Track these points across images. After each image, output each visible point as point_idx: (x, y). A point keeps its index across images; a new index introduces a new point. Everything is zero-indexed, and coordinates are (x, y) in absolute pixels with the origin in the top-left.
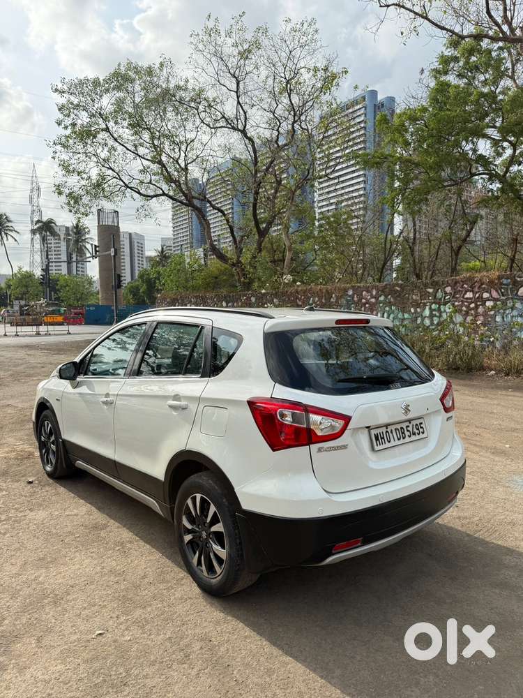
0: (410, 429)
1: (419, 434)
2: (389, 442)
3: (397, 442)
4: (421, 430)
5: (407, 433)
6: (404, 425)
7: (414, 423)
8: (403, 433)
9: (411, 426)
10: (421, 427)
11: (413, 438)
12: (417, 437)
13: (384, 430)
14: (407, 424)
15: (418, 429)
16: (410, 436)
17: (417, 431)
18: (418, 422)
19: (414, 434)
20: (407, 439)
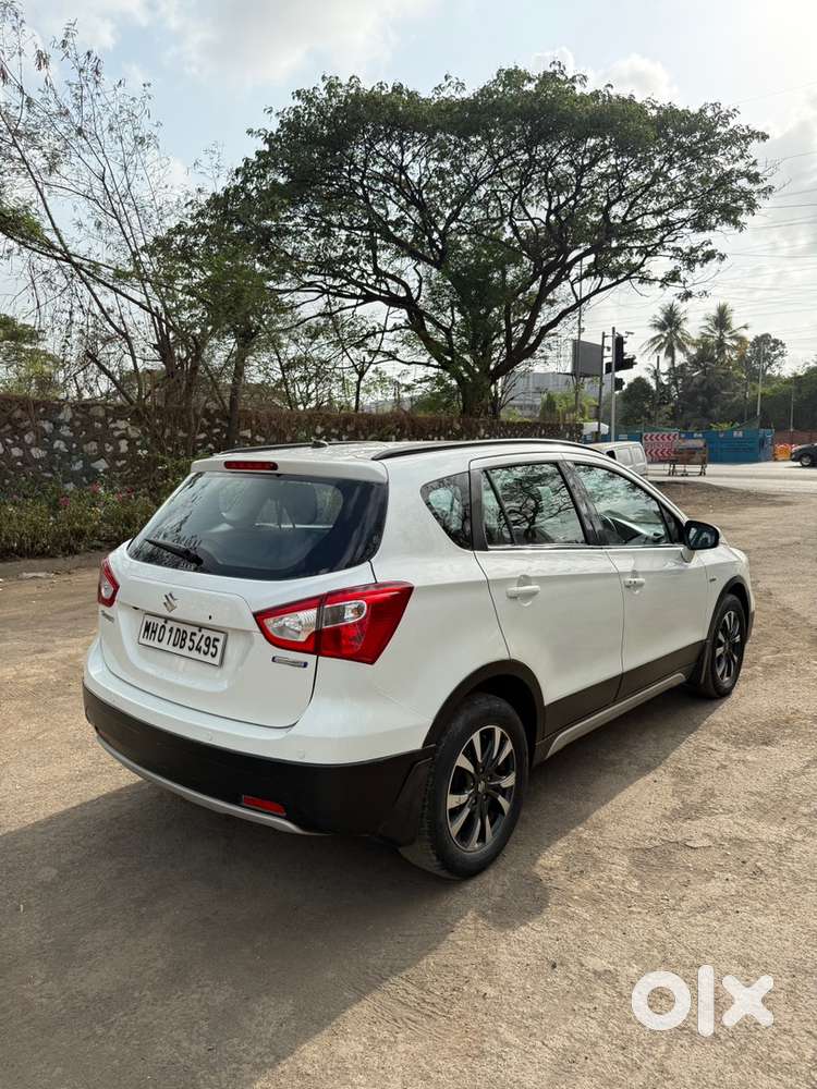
0: (196, 639)
1: (206, 654)
2: (160, 641)
3: (170, 648)
4: (212, 650)
5: (189, 643)
6: (189, 630)
7: (206, 633)
8: (184, 640)
9: (199, 635)
10: (215, 646)
11: (194, 654)
12: (201, 657)
13: (161, 622)
14: (196, 630)
15: (208, 646)
16: (190, 649)
17: (204, 648)
18: (213, 635)
19: (199, 649)
20: (185, 651)
